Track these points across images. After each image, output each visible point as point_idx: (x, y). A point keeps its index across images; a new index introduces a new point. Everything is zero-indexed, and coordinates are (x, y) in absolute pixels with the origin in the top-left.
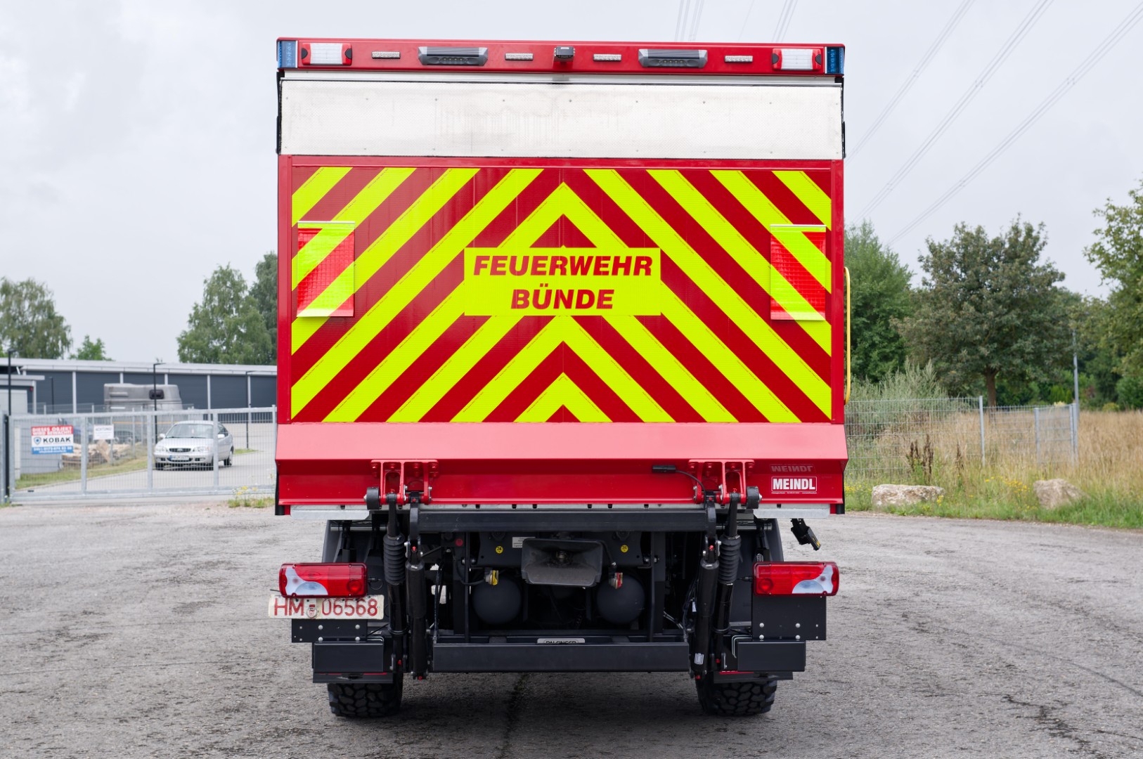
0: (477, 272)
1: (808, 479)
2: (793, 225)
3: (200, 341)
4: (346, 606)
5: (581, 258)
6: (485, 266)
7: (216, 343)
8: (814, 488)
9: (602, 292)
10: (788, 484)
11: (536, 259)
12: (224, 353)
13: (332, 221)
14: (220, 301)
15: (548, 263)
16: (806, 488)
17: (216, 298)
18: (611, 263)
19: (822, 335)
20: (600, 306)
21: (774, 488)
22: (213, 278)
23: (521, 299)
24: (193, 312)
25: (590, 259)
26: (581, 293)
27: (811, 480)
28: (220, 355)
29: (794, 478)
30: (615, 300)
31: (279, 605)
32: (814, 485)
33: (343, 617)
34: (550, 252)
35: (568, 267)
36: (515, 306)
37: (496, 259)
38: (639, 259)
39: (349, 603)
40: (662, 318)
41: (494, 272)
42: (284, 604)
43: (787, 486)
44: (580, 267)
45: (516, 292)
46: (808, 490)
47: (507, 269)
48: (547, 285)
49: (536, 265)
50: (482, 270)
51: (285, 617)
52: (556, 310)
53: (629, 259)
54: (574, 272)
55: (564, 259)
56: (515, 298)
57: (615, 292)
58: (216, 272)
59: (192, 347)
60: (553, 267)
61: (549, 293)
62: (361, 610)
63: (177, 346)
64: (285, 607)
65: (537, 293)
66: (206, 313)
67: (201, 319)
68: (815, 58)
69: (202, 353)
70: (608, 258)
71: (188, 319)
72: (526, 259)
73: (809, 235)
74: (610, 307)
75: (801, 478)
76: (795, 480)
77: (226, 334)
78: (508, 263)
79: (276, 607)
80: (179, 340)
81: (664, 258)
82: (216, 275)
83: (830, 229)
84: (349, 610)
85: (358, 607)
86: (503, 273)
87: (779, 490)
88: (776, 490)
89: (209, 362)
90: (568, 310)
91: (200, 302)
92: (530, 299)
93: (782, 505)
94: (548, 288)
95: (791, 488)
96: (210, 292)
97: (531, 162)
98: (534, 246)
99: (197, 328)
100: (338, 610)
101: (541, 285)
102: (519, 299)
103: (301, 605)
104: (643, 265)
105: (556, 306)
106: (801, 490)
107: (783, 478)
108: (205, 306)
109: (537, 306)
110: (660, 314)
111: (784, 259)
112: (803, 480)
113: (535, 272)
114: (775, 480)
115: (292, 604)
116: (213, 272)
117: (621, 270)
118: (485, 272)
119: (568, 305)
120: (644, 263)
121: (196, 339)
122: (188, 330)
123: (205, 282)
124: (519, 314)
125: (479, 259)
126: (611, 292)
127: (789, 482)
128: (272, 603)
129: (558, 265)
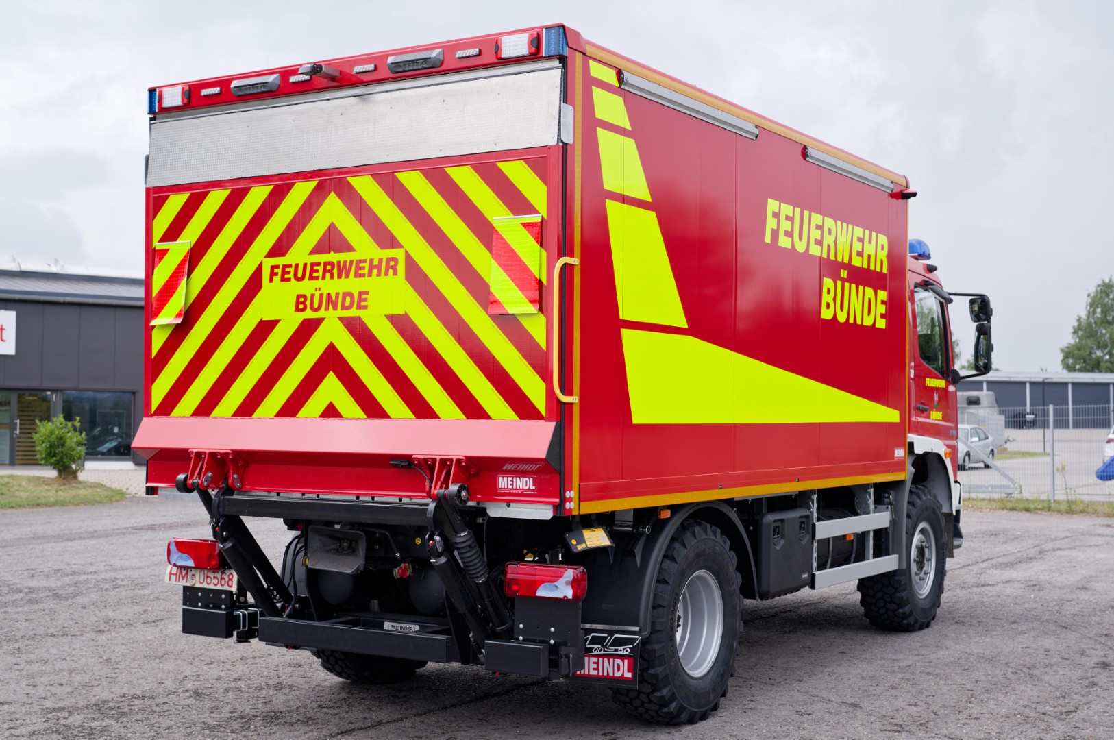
0: (271, 280)
1: (529, 478)
2: (513, 217)
3: (1082, 351)
4: (214, 577)
5: (345, 262)
6: (276, 274)
7: (1099, 353)
8: (534, 488)
9: (360, 294)
10: (511, 482)
11: (313, 265)
12: (1107, 361)
13: (178, 241)
14: (1102, 312)
15: (321, 268)
16: (527, 487)
17: (1099, 310)
18: (367, 265)
19: (537, 328)
20: (359, 307)
21: (500, 487)
22: (1097, 291)
23: (302, 303)
24: (1076, 324)
25: (351, 262)
26: (345, 294)
27: (531, 479)
28: (1102, 364)
29: (516, 477)
30: (371, 301)
31: (172, 572)
32: (534, 485)
33: (212, 587)
34: (322, 258)
35: (335, 271)
36: (297, 310)
37: (285, 266)
38: (389, 260)
39: (216, 575)
40: (406, 317)
41: (283, 280)
42: (175, 572)
43: (511, 485)
44: (343, 270)
45: (299, 297)
46: (529, 489)
47: (291, 276)
48: (320, 289)
49: (312, 271)
50: (275, 278)
51: (175, 583)
52: (327, 312)
53: (381, 260)
54: (340, 276)
55: (332, 264)
56: (298, 303)
57: (370, 293)
58: (1099, 286)
59: (1075, 357)
60: (325, 271)
61: (321, 295)
62: (223, 582)
63: (1061, 356)
64: (176, 574)
65: (313, 296)
66: (1089, 325)
67: (1086, 330)
68: (531, 43)
69: (1085, 362)
70: (365, 261)
71: (1072, 330)
72: (305, 265)
73: (527, 226)
74: (365, 307)
75: (523, 477)
76: (518, 479)
77: (1109, 345)
78: (292, 270)
79: (171, 574)
80: (1062, 351)
81: (409, 258)
82: (1099, 289)
83: (545, 217)
84: (215, 581)
85: (222, 578)
86: (289, 280)
87: (504, 488)
88: (502, 488)
89: (1092, 371)
90: (336, 312)
91: (1084, 315)
92: (308, 303)
93: (512, 504)
94: (321, 292)
95: (515, 487)
96: (1093, 305)
97: (309, 176)
98: (311, 253)
99: (1081, 339)
100: (209, 581)
101: (316, 289)
102: (301, 303)
103: (187, 573)
104: (392, 265)
105: (327, 309)
106: (523, 489)
107: (507, 477)
108: (1088, 318)
109: (312, 308)
110: (403, 313)
111: (504, 252)
112: (525, 479)
113: (311, 278)
114: (501, 479)
115: (181, 573)
116: (1096, 285)
117: (375, 272)
118: (277, 279)
119: (335, 308)
120: (392, 263)
121: (1079, 349)
122: (1072, 342)
123: (1089, 295)
124: (301, 316)
125: (273, 267)
126: (367, 293)
127: (512, 481)
128: (168, 571)
129: (328, 269)
